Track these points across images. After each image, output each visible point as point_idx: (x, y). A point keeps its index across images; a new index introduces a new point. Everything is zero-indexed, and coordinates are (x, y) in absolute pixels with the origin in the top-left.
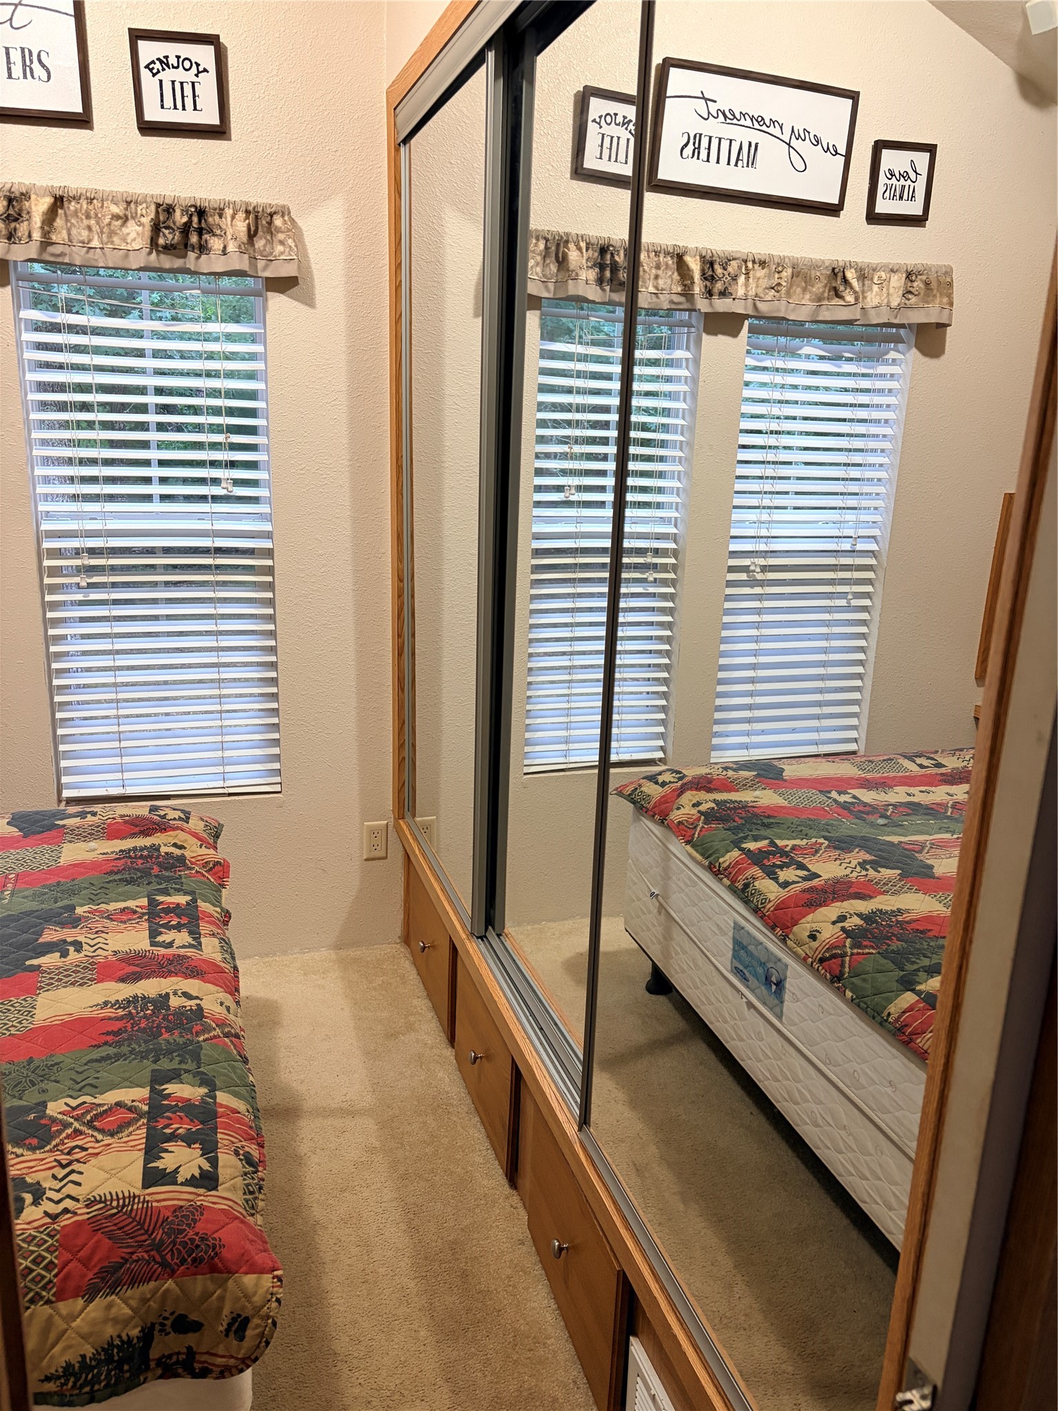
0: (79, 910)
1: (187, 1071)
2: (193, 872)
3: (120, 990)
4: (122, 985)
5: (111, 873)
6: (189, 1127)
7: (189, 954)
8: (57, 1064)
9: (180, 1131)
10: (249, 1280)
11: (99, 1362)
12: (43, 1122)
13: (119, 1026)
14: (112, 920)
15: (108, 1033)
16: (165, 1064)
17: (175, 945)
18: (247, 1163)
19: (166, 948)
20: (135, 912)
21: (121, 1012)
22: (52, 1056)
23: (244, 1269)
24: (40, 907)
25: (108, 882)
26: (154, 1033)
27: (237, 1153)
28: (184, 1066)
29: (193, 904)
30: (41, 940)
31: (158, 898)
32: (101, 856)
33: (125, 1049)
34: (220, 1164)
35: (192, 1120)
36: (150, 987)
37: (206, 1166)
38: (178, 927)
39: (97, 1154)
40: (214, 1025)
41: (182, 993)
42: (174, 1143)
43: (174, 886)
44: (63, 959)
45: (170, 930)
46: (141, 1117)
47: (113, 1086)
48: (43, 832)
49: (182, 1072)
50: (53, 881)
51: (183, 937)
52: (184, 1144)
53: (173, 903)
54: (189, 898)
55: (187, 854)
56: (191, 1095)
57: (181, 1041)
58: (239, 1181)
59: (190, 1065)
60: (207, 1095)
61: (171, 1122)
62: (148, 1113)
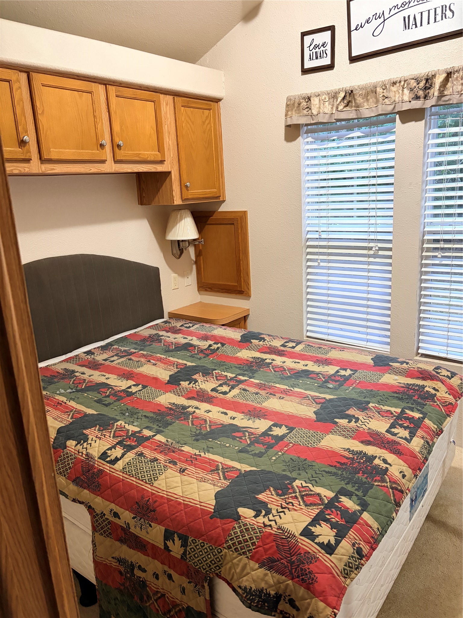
0: (371, 405)
1: (357, 495)
2: (435, 404)
3: (358, 446)
4: (360, 444)
5: (396, 393)
6: (338, 520)
7: (401, 442)
8: (312, 466)
9: (333, 520)
10: (321, 605)
11: (256, 595)
12: (289, 486)
13: (345, 462)
14: (379, 414)
15: (339, 462)
16: (349, 487)
17: (398, 436)
18: (357, 552)
19: (393, 435)
20: (392, 414)
21: (351, 456)
22: (313, 461)
23: (321, 598)
24: (357, 398)
25: (390, 396)
26: (356, 471)
27: (354, 545)
28: (357, 492)
29: (421, 420)
30: (347, 412)
31: (406, 411)
32: (397, 384)
33: (340, 472)
34: (340, 545)
35: (342, 519)
36: (371, 450)
37: (333, 542)
38: (406, 428)
39: (296, 510)
40: (388, 481)
41: (383, 459)
42: (325, 524)
43: (418, 408)
44: (348, 424)
45: (401, 428)
46: (322, 505)
47: (323, 486)
48: (382, 366)
49: (354, 494)
50: (370, 389)
51: (405, 433)
52: (330, 527)
53: (411, 416)
54: (421, 416)
55: (438, 394)
56: (350, 507)
57: (364, 480)
58: (345, 558)
59: (360, 493)
60: (359, 511)
61: (332, 513)
62: (326, 504)
